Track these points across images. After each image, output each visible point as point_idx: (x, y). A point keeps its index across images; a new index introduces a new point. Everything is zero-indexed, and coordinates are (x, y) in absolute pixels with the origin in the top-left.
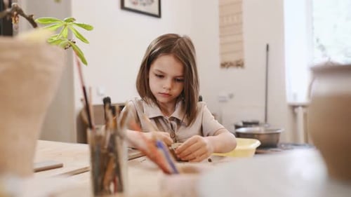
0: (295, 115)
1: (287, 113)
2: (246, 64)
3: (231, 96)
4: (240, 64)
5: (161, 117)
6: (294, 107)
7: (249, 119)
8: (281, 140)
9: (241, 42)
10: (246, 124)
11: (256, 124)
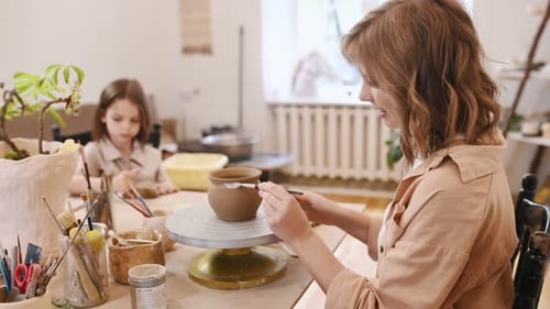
0: (275, 116)
1: (264, 113)
2: (216, 50)
3: (197, 92)
4: (206, 50)
5: (119, 159)
6: (273, 107)
7: (220, 123)
8: (255, 150)
9: (207, 21)
10: (215, 131)
11: (227, 129)
